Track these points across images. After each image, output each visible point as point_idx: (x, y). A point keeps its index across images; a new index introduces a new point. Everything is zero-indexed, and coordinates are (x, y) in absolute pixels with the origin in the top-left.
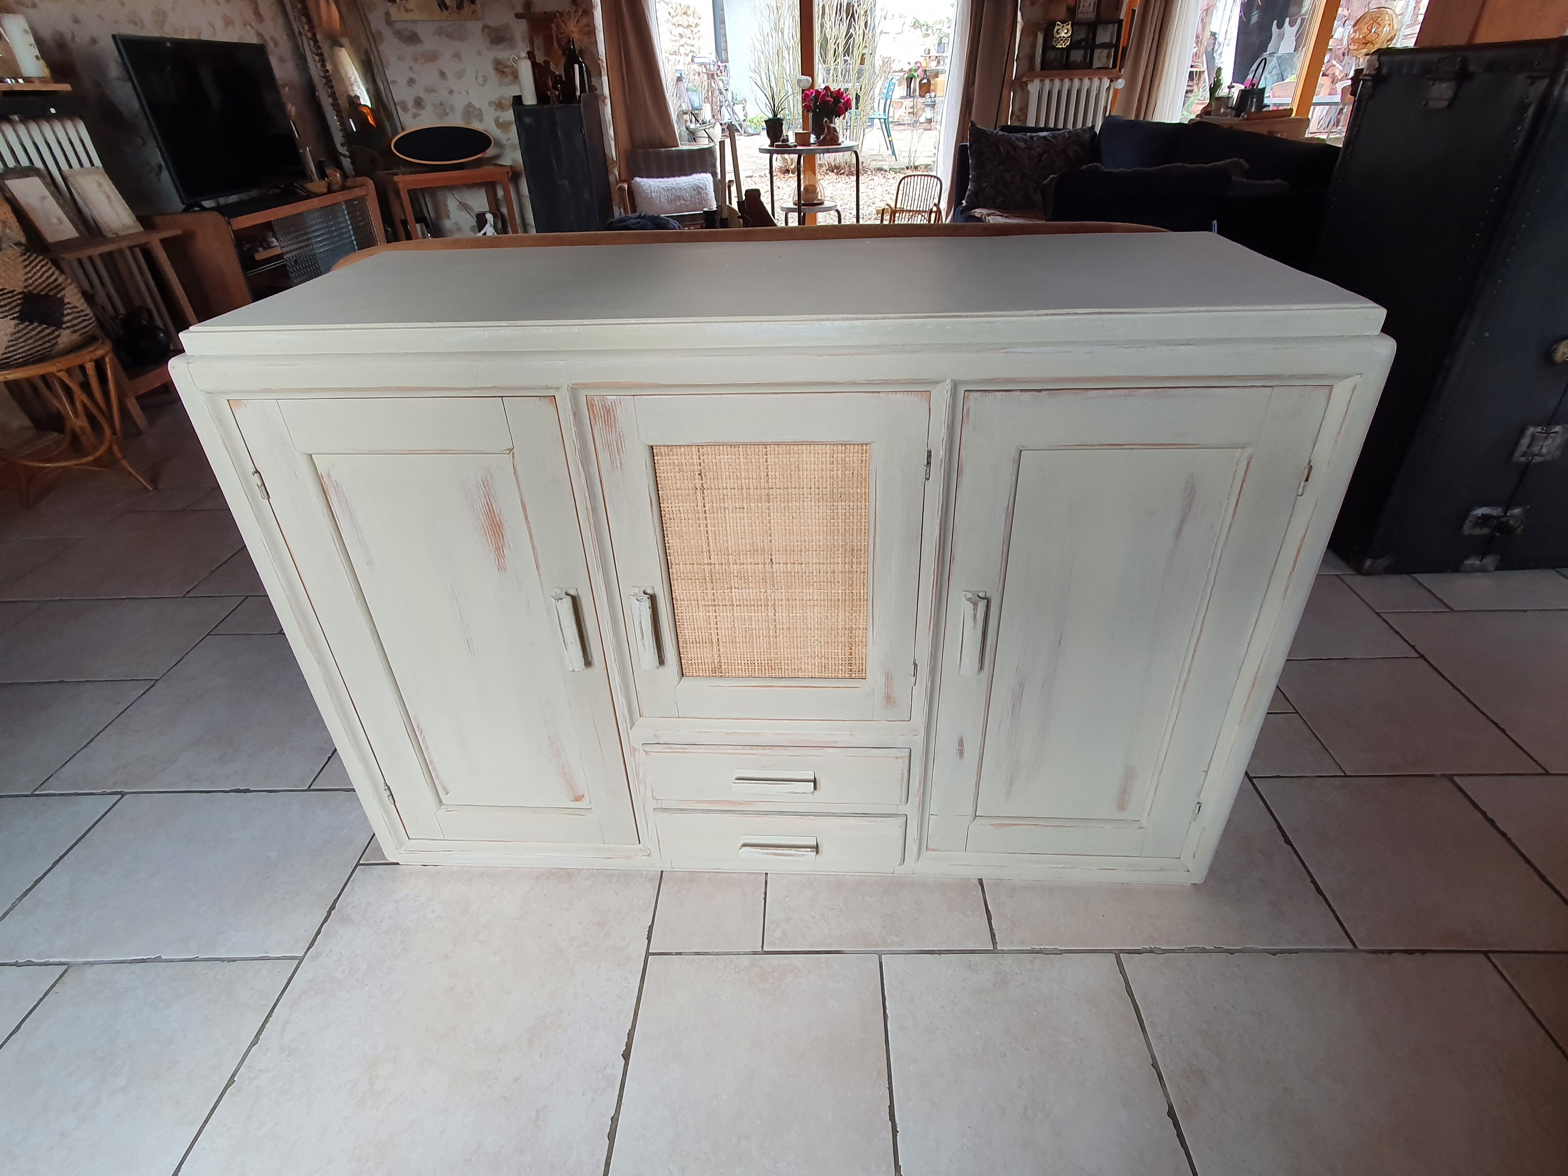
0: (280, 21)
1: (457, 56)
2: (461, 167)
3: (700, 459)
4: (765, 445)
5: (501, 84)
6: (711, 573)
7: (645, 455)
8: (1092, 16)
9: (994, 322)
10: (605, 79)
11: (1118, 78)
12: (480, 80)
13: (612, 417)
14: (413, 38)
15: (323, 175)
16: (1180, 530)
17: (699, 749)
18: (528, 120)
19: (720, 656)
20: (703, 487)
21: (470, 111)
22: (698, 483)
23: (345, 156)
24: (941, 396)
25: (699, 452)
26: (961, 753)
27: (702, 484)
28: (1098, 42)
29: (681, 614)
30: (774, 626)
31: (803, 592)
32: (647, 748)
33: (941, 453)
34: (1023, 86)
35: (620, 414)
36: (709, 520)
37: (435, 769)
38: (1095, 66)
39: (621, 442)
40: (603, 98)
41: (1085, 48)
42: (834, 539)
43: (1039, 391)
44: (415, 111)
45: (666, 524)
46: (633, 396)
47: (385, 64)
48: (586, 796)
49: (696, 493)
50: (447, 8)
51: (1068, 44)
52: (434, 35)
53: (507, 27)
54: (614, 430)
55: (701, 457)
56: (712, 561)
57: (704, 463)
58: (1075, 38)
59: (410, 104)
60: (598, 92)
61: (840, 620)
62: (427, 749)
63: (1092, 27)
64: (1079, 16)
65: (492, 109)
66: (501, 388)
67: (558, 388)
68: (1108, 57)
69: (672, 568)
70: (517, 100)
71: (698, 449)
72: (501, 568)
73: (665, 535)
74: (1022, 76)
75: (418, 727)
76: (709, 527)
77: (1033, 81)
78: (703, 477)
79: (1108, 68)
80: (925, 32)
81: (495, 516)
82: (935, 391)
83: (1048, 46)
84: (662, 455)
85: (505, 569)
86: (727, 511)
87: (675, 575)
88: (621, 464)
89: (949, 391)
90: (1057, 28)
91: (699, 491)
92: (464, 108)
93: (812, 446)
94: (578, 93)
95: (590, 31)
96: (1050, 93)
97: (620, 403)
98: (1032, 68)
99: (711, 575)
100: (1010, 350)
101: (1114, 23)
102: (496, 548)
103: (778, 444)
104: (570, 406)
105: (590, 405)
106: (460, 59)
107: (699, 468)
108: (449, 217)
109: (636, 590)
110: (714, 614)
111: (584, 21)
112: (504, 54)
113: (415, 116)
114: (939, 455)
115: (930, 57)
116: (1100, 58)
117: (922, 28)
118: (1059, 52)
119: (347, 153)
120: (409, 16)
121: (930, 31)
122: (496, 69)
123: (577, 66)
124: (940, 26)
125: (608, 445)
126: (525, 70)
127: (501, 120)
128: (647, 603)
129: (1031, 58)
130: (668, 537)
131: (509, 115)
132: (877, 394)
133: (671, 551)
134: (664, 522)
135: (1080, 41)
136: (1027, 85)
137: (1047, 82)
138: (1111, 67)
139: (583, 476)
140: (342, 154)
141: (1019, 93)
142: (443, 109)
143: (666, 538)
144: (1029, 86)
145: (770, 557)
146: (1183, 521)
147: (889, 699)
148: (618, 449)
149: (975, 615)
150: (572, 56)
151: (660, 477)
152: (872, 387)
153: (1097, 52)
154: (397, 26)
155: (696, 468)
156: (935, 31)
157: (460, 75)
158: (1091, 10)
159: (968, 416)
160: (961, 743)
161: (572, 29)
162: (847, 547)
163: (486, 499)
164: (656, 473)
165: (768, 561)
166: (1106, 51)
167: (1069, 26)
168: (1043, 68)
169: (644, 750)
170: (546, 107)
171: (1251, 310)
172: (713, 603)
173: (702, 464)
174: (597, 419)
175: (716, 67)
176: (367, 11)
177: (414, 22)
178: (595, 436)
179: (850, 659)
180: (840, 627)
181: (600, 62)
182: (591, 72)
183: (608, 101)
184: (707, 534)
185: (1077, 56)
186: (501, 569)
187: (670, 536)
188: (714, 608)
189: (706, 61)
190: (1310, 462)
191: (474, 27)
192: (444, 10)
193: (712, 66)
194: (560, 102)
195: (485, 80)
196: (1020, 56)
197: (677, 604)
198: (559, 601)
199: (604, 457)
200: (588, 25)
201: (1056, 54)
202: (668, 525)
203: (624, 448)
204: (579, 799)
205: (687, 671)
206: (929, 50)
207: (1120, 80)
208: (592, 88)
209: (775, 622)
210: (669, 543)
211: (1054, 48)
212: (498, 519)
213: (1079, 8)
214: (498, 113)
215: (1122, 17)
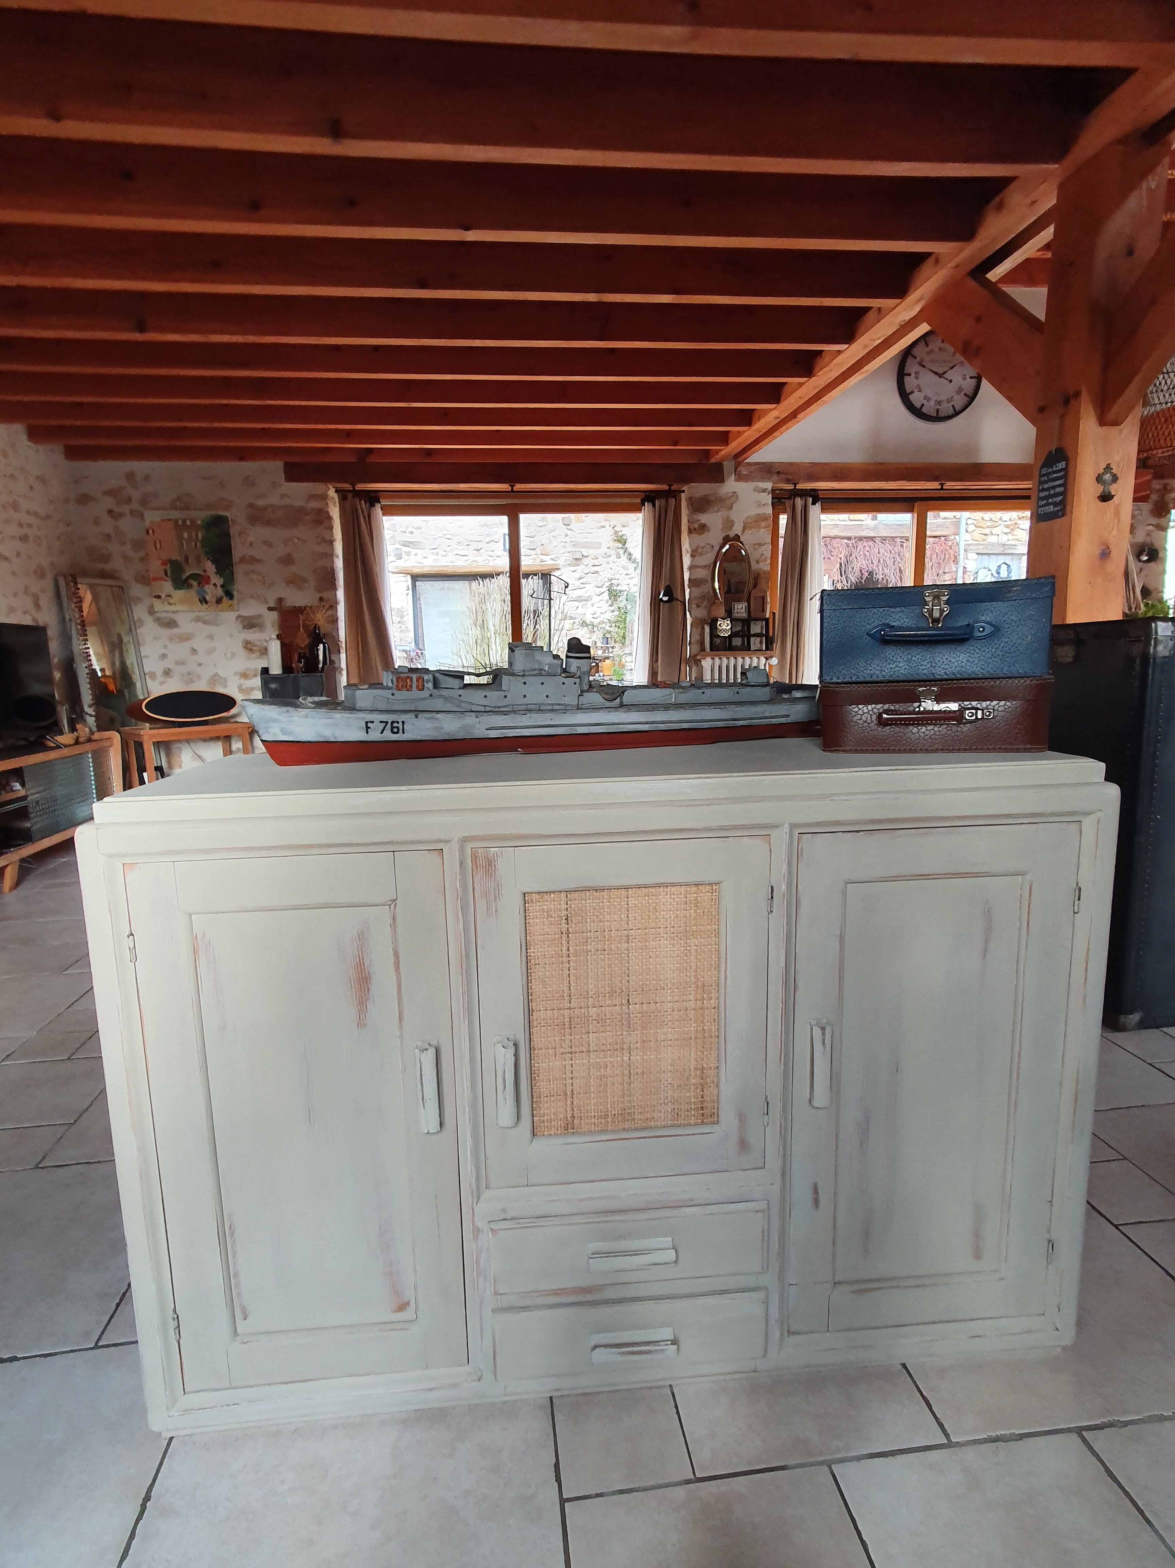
0: (54, 609)
1: (211, 637)
2: (205, 723)
3: (567, 904)
4: (627, 888)
5: (248, 659)
6: (570, 1018)
7: (519, 901)
8: (744, 615)
9: (817, 778)
10: (343, 656)
11: (772, 657)
12: (229, 655)
13: (493, 868)
14: (171, 624)
15: (73, 729)
16: (985, 952)
17: (551, 1221)
18: (273, 686)
19: (573, 1110)
20: (568, 931)
21: (215, 678)
22: (564, 927)
23: (91, 715)
24: (780, 839)
25: (567, 898)
26: (816, 1203)
27: (568, 928)
28: (752, 632)
29: (538, 1065)
30: (628, 1071)
31: (658, 1033)
32: (495, 1226)
33: (784, 887)
34: (698, 662)
35: (500, 864)
36: (572, 964)
37: (238, 1285)
38: (752, 649)
39: (499, 890)
40: (339, 670)
41: (742, 637)
42: (686, 976)
43: (858, 831)
44: (162, 679)
45: (531, 969)
46: (515, 847)
47: (141, 642)
48: (413, 1304)
49: (561, 937)
50: (206, 602)
51: (729, 633)
52: (191, 621)
53: (259, 616)
54: (493, 878)
55: (569, 903)
56: (573, 1005)
57: (571, 908)
58: (734, 630)
59: (159, 674)
60: (336, 665)
61: (692, 1060)
62: (234, 1257)
63: (746, 622)
64: (735, 615)
65: (237, 678)
66: (397, 843)
67: (447, 842)
68: (761, 642)
69: (532, 1015)
70: (265, 671)
71: (567, 895)
72: (361, 1024)
73: (529, 981)
74: (696, 655)
75: (230, 1227)
76: (572, 971)
77: (705, 658)
78: (569, 921)
79: (762, 650)
80: (591, 630)
81: (364, 969)
82: (774, 834)
83: (714, 634)
84: (533, 902)
85: (365, 1025)
86: (589, 953)
87: (535, 1022)
88: (496, 911)
89: (788, 834)
90: (719, 623)
91: (564, 936)
92: (210, 677)
93: (669, 887)
94: (321, 666)
95: (335, 620)
96: (720, 667)
97: (502, 854)
98: (703, 649)
99: (570, 1020)
100: (834, 798)
101: (762, 620)
102: (360, 1002)
103: (639, 887)
104: (458, 857)
105: (475, 857)
106: (212, 639)
107: (566, 913)
108: (180, 767)
109: (499, 1038)
110: (571, 1062)
111: (330, 613)
112: (253, 636)
113: (162, 683)
114: (782, 888)
115: (596, 647)
116: (755, 643)
117: (589, 627)
118: (723, 639)
119: (93, 713)
120: (173, 608)
121: (596, 629)
122: (246, 648)
123: (321, 647)
124: (604, 625)
125: (486, 894)
126: (275, 648)
127: (243, 687)
128: (511, 1051)
129: (702, 643)
130: (531, 983)
131: (257, 682)
132: (726, 839)
133: (534, 997)
134: (529, 967)
135: (739, 631)
136: (701, 662)
137: (717, 659)
138: (764, 649)
139: (461, 923)
140: (87, 714)
141: (694, 669)
142: (190, 676)
143: (530, 984)
144: (702, 662)
145: (627, 998)
146: (987, 941)
147: (743, 1145)
148: (495, 897)
149: (824, 1040)
150: (317, 637)
151: (529, 923)
152: (724, 832)
153: (752, 639)
154: (158, 615)
155: (564, 913)
156: (599, 628)
157: (210, 651)
158: (744, 611)
159: (802, 854)
160: (816, 1191)
161: (320, 618)
162: (699, 983)
163: (358, 952)
164: (526, 919)
165: (625, 1002)
166: (758, 639)
167: (729, 622)
168: (712, 648)
169: (491, 1229)
170: (291, 675)
171: (1008, 766)
172: (570, 1050)
173: (569, 909)
174: (479, 870)
175: (415, 654)
176: (132, 604)
177: (174, 612)
178: (475, 884)
179: (702, 1102)
180: (692, 1067)
181: (340, 643)
182: (333, 648)
183: (344, 673)
184: (569, 977)
185: (737, 642)
186: (361, 1026)
187: (533, 981)
188: (570, 1055)
189: (407, 648)
190: (1077, 884)
191: (231, 616)
192: (204, 604)
193: (412, 653)
194: (303, 672)
195: (233, 655)
196: (692, 641)
197: (534, 1054)
198: (425, 1051)
199: (481, 904)
200: (332, 616)
201: (721, 640)
202: (533, 970)
203: (500, 896)
204: (402, 1307)
205: (539, 1129)
206: (596, 642)
207: (774, 659)
208: (332, 662)
209: (630, 1066)
210: (532, 989)
211: (719, 636)
212: (367, 972)
213: (734, 610)
214: (243, 681)
215: (767, 616)
